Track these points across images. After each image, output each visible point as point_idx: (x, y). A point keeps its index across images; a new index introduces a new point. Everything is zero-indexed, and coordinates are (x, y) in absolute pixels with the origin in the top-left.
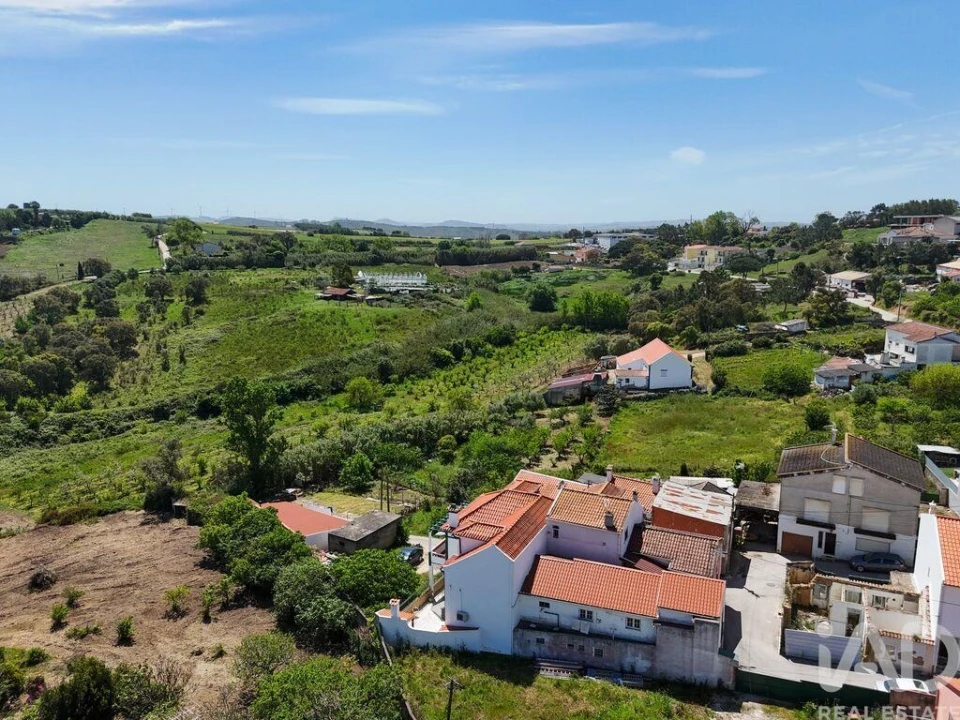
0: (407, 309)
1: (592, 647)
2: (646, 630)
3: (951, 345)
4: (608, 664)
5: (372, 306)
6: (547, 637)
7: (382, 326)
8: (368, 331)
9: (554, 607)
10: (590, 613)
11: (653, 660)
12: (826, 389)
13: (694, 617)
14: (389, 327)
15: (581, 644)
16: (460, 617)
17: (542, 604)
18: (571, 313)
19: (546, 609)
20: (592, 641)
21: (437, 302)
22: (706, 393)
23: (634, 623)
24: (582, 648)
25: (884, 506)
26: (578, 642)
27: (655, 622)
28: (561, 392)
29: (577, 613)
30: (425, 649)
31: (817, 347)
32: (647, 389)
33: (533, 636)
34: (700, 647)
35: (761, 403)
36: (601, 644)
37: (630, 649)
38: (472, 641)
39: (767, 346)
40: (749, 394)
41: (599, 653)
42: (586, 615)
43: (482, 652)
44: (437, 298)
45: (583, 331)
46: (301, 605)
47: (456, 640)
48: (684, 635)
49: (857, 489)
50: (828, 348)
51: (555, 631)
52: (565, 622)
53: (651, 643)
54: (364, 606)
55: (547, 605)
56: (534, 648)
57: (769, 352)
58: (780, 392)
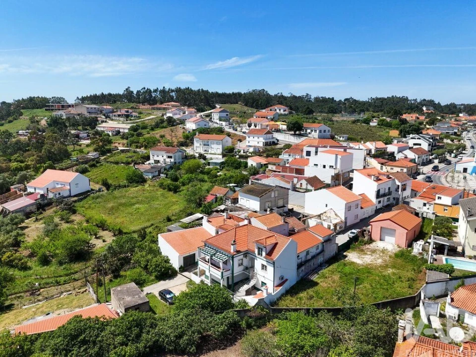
1: (312, 263)
2: (321, 248)
3: (181, 153)
4: (316, 266)
9: (300, 256)
10: (308, 251)
11: (324, 257)
12: (152, 177)
13: (331, 235)
16: (282, 278)
19: (299, 258)
22: (103, 190)
23: (317, 248)
24: (310, 265)
25: (281, 198)
27: (323, 243)
28: (23, 210)
29: (305, 254)
32: (70, 196)
33: (301, 270)
34: (332, 245)
36: (314, 260)
37: (319, 256)
38: (288, 285)
39: (95, 166)
40: (125, 186)
42: (308, 253)
48: (330, 243)
49: (276, 194)
50: (122, 163)
51: (304, 264)
52: (304, 259)
53: (323, 251)
56: (301, 275)
57: (100, 169)
58: (137, 182)
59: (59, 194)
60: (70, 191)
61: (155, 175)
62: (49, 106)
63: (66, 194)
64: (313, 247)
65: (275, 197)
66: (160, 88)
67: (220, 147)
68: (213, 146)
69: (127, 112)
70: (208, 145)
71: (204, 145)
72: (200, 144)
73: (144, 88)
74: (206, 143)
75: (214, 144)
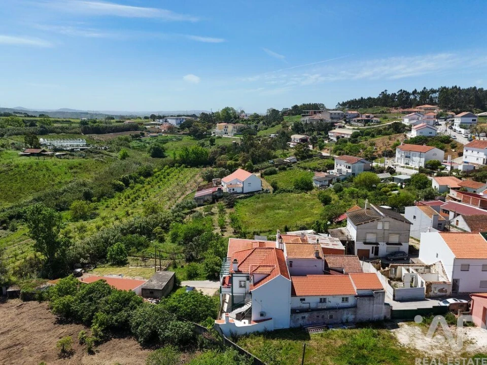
0: (84, 159)
1: (327, 315)
2: (351, 301)
3: (363, 164)
4: (336, 321)
5: (61, 158)
6: (306, 315)
7: (74, 170)
8: (66, 173)
9: (307, 300)
10: (325, 299)
11: (355, 315)
12: (320, 186)
13: (373, 291)
14: (79, 170)
15: (323, 314)
16: (262, 315)
17: (301, 300)
18: (178, 158)
19: (304, 302)
20: (328, 312)
21: (101, 155)
22: (270, 192)
23: (345, 299)
24: (323, 317)
25: (396, 232)
26: (321, 314)
27: (356, 296)
28: (202, 198)
29: (319, 300)
30: (247, 336)
31: (305, 169)
32: (242, 193)
33: (300, 316)
34: (377, 303)
35: (296, 195)
36: (332, 313)
37: (345, 311)
38: (269, 325)
39: (284, 169)
40: (289, 191)
41: (331, 317)
42: (323, 300)
43: (274, 330)
44: (100, 153)
45: (186, 167)
46: (161, 329)
47: (261, 327)
48: (370, 300)
49: (387, 226)
50: (310, 169)
51: (310, 311)
52: (313, 306)
53: (355, 307)
54: (198, 322)
55: (304, 300)
56: (301, 322)
57: (286, 172)
58: (302, 189)
59: (233, 190)
60: (243, 189)
61: (324, 184)
62: (305, 113)
64: (334, 296)
65: (384, 230)
66: (419, 90)
67: (423, 160)
68: (414, 158)
69: (369, 117)
70: (409, 157)
71: (406, 157)
72: (401, 156)
73: (401, 90)
74: (408, 155)
75: (416, 156)
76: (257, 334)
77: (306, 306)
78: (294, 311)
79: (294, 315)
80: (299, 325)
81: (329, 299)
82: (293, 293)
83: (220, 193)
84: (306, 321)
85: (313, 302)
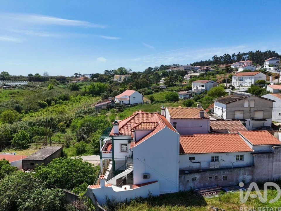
0: (23, 90)
1: (221, 175)
2: (247, 160)
4: (231, 183)
5: (6, 89)
6: (197, 176)
7: (13, 95)
8: (6, 97)
9: (198, 158)
10: (217, 157)
11: (253, 175)
13: (272, 146)
14: (16, 95)
15: (216, 175)
16: (145, 176)
17: (190, 158)
18: (88, 90)
19: (193, 161)
20: (222, 172)
21: (35, 88)
22: (148, 103)
23: (240, 157)
24: (216, 178)
25: (261, 109)
26: (215, 175)
27: (252, 153)
28: (100, 108)
29: (210, 159)
30: (127, 203)
31: (172, 91)
32: (129, 104)
33: (190, 177)
34: (276, 161)
36: (227, 173)
37: (242, 171)
38: (155, 190)
39: (158, 91)
40: (162, 102)
41: (225, 178)
42: (215, 159)
43: (161, 195)
44: (35, 87)
47: (144, 192)
48: (269, 157)
50: (175, 91)
51: (200, 172)
52: (204, 165)
53: (252, 165)
55: (194, 158)
56: (191, 184)
57: (159, 93)
58: (171, 100)
59: (123, 102)
60: (130, 101)
61: (186, 97)
62: (168, 68)
63: (127, 102)
64: (227, 153)
65: (250, 108)
67: (253, 80)
68: (246, 81)
69: (208, 68)
70: (243, 80)
71: (240, 80)
72: (236, 80)
73: (226, 54)
75: (247, 79)
76: (140, 200)
77: (196, 166)
78: (183, 172)
79: (183, 176)
80: (189, 189)
81: (222, 157)
82: (182, 151)
83: (113, 104)
84: (196, 183)
85: (204, 162)
